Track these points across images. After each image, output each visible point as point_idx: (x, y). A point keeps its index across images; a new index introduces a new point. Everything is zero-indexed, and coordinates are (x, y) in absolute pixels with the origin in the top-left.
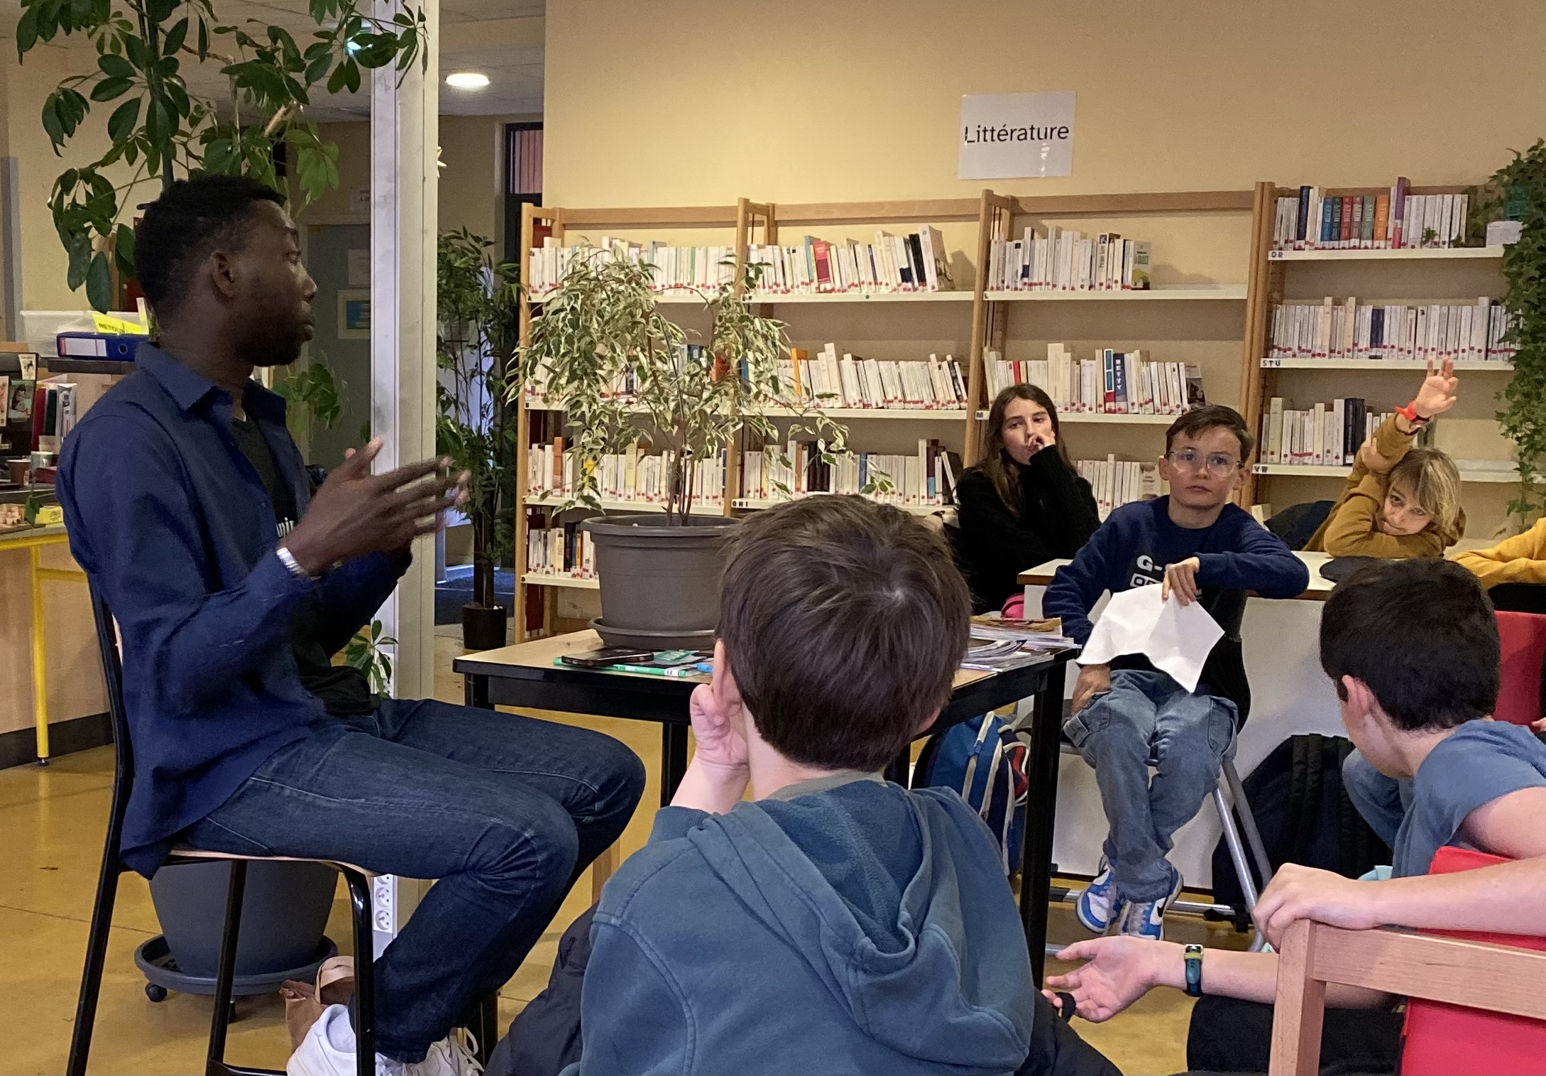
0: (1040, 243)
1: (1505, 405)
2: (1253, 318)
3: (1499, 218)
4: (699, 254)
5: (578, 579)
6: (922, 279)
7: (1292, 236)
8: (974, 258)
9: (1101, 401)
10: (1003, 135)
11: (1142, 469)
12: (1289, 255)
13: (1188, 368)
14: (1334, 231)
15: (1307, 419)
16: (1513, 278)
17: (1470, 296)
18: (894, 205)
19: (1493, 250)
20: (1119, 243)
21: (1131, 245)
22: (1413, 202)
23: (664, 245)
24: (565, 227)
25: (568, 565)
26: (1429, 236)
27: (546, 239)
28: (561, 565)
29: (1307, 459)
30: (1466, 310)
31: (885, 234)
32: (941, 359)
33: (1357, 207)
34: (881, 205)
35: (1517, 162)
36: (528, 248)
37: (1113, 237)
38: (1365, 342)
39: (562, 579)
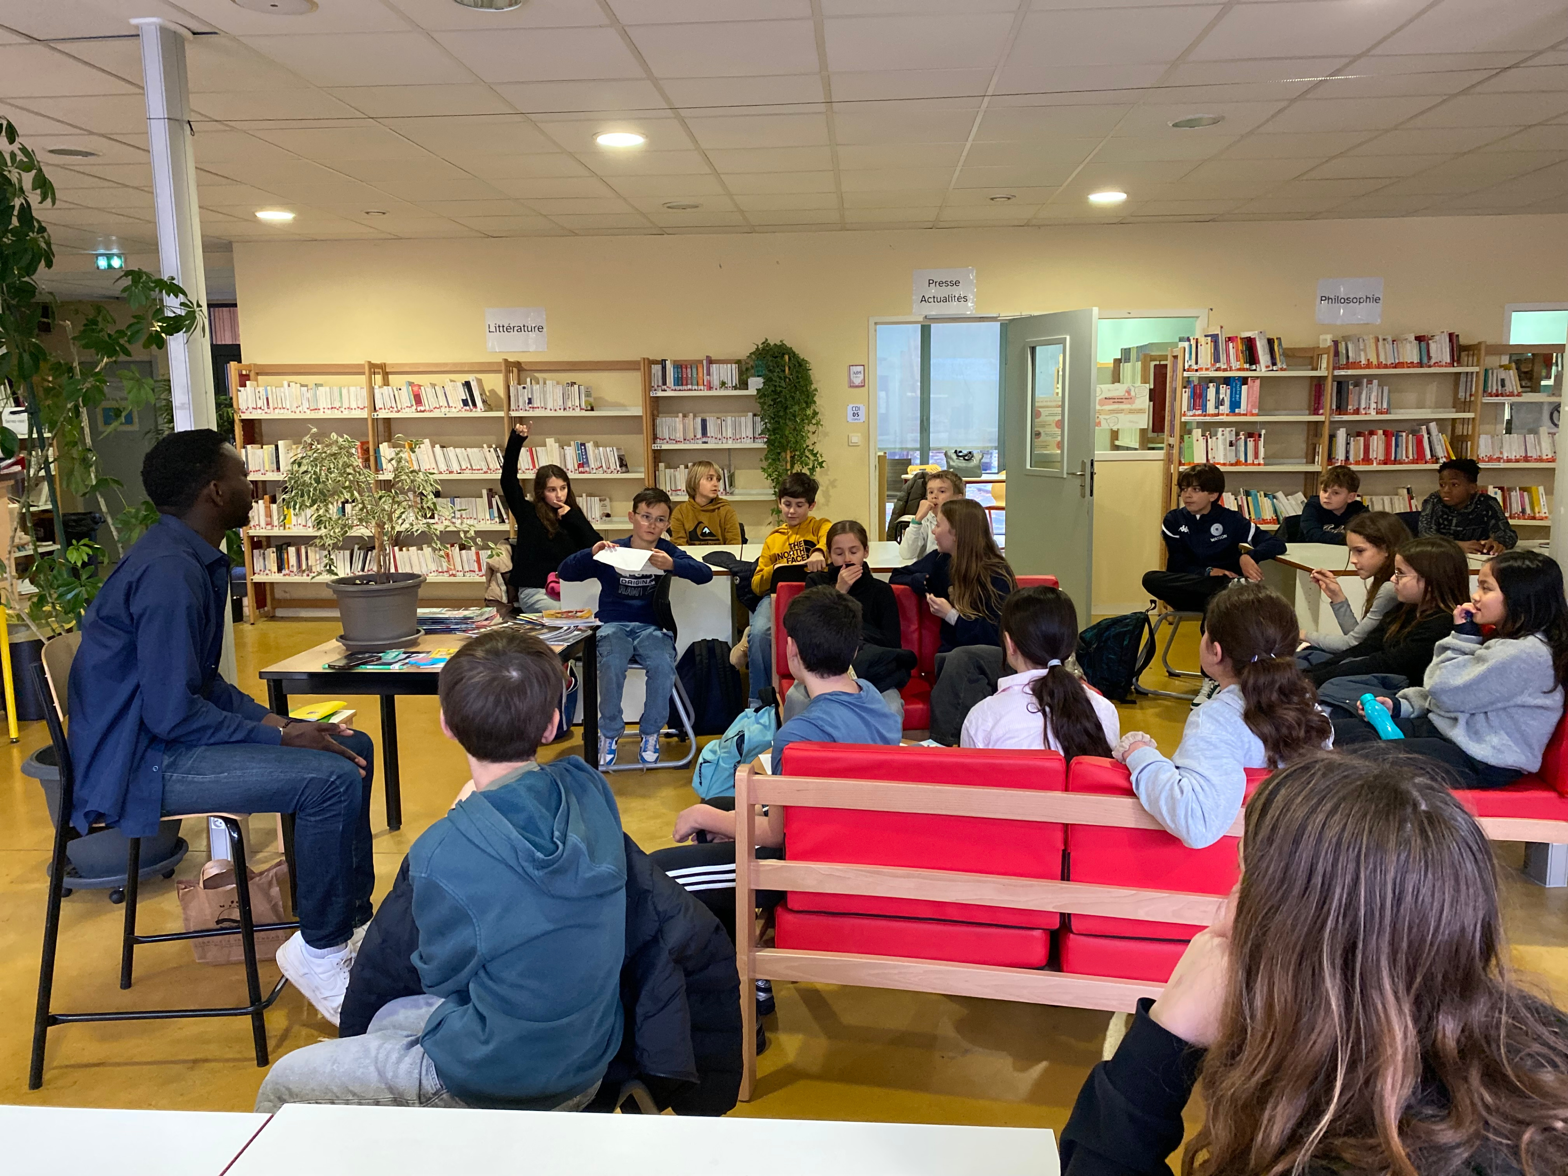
0: (536, 387)
1: (765, 464)
2: (646, 424)
3: (754, 376)
4: (344, 391)
5: (287, 577)
6: (474, 405)
7: (660, 384)
8: (502, 393)
9: (576, 467)
10: (509, 329)
11: (600, 500)
12: (660, 394)
13: (618, 449)
14: (680, 381)
15: (677, 473)
16: (763, 404)
17: (745, 413)
18: (455, 364)
19: (752, 391)
20: (576, 387)
21: (582, 388)
22: (714, 367)
23: (321, 385)
24: (258, 374)
25: (280, 570)
26: (723, 384)
27: (248, 383)
28: (275, 569)
29: (679, 493)
30: (743, 419)
31: (451, 381)
32: (489, 446)
33: (689, 370)
34: (446, 364)
35: (757, 349)
36: (236, 386)
37: (573, 384)
38: (699, 435)
39: (276, 577)
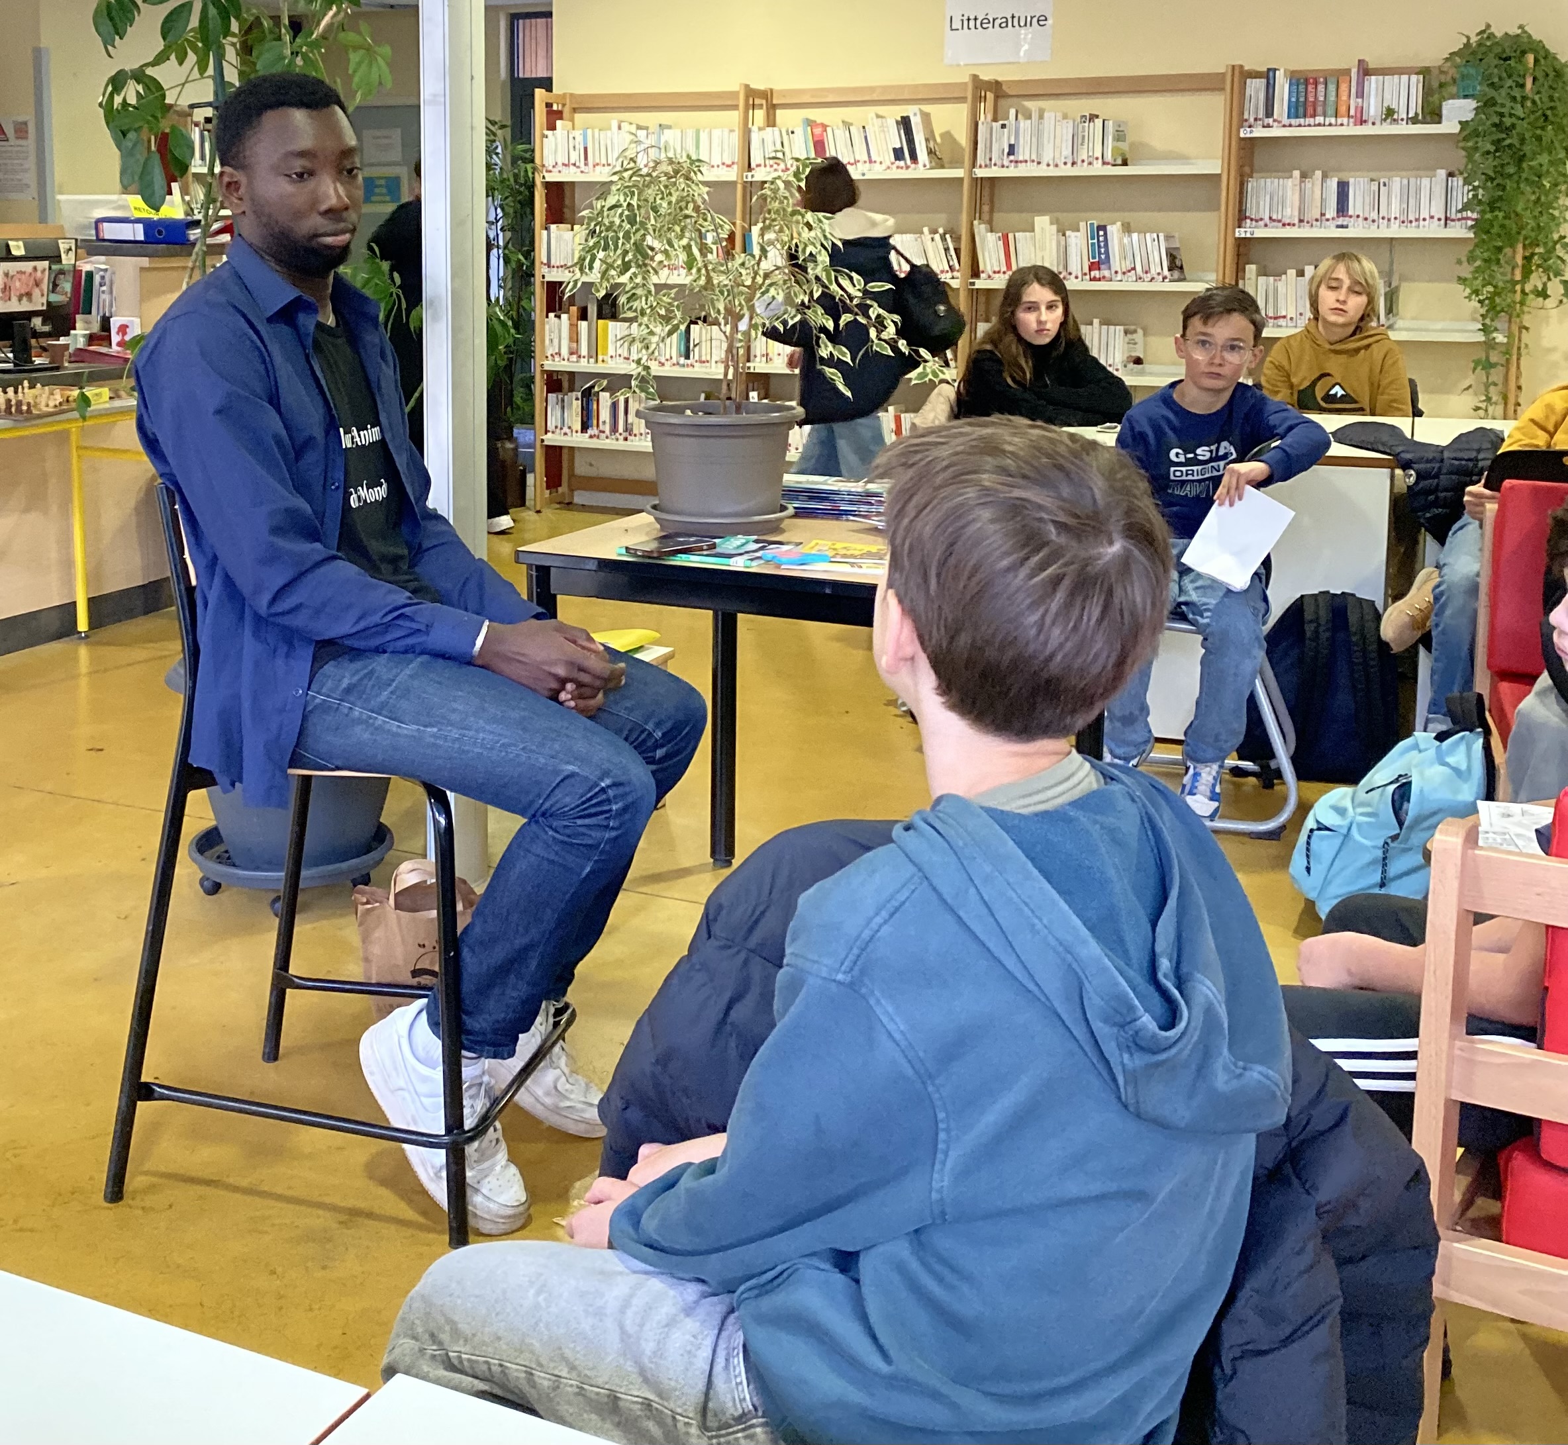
0: (1024, 124)
1: (1466, 271)
2: (1226, 193)
3: (1453, 97)
4: (704, 136)
5: (595, 440)
6: (914, 157)
7: (1261, 114)
8: (963, 139)
9: (1086, 270)
10: (985, 23)
11: (1126, 332)
12: (1259, 132)
13: (1167, 238)
14: (1301, 109)
15: (1281, 286)
16: (1470, 152)
17: (1430, 169)
18: (885, 89)
19: (1449, 126)
20: (1098, 122)
21: (1110, 125)
22: (1373, 81)
23: (669, 127)
24: (575, 110)
25: (585, 427)
26: (1390, 113)
27: (559, 123)
28: (578, 426)
29: (1282, 322)
30: (1425, 182)
31: (878, 116)
32: (934, 232)
33: (1321, 88)
34: (872, 89)
35: (1467, 45)
36: (542, 130)
37: (1093, 117)
38: (1331, 212)
39: (580, 440)
